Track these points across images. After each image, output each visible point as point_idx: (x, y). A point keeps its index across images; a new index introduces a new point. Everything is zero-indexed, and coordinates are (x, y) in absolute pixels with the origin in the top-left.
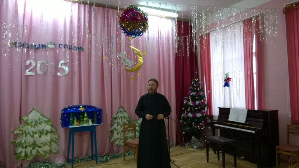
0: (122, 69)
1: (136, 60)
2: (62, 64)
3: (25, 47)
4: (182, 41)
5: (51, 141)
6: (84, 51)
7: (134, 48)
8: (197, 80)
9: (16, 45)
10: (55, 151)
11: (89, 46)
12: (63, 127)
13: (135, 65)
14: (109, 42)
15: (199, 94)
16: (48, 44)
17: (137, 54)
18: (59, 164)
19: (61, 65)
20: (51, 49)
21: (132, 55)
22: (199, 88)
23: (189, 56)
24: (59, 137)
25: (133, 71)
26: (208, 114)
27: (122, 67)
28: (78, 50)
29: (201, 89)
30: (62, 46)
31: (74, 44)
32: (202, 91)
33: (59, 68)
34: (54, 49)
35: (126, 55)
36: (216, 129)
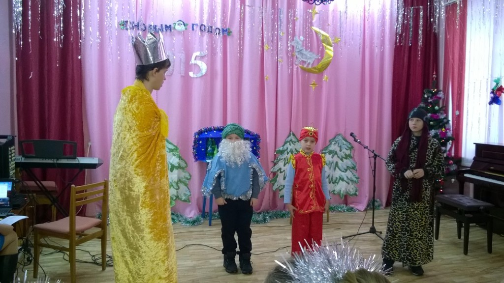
0: (295, 67)
1: (322, 52)
2: (197, 58)
3: (140, 29)
4: (410, 17)
5: (178, 181)
6: (233, 36)
7: (318, 30)
8: (435, 90)
9: (126, 26)
10: (184, 198)
11: (240, 27)
12: (196, 160)
13: (319, 60)
14: (276, 19)
15: (438, 116)
16: (175, 24)
17: (323, 41)
18: (190, 218)
19: (195, 60)
20: (179, 32)
21: (316, 44)
22: (439, 106)
23: (423, 45)
24: (190, 176)
25: (314, 73)
26: (453, 154)
27: (296, 65)
28: (223, 34)
29: (443, 107)
30: (197, 28)
31: (215, 24)
32: (444, 111)
33: (192, 64)
34: (183, 31)
35: (303, 43)
36: (466, 183)
